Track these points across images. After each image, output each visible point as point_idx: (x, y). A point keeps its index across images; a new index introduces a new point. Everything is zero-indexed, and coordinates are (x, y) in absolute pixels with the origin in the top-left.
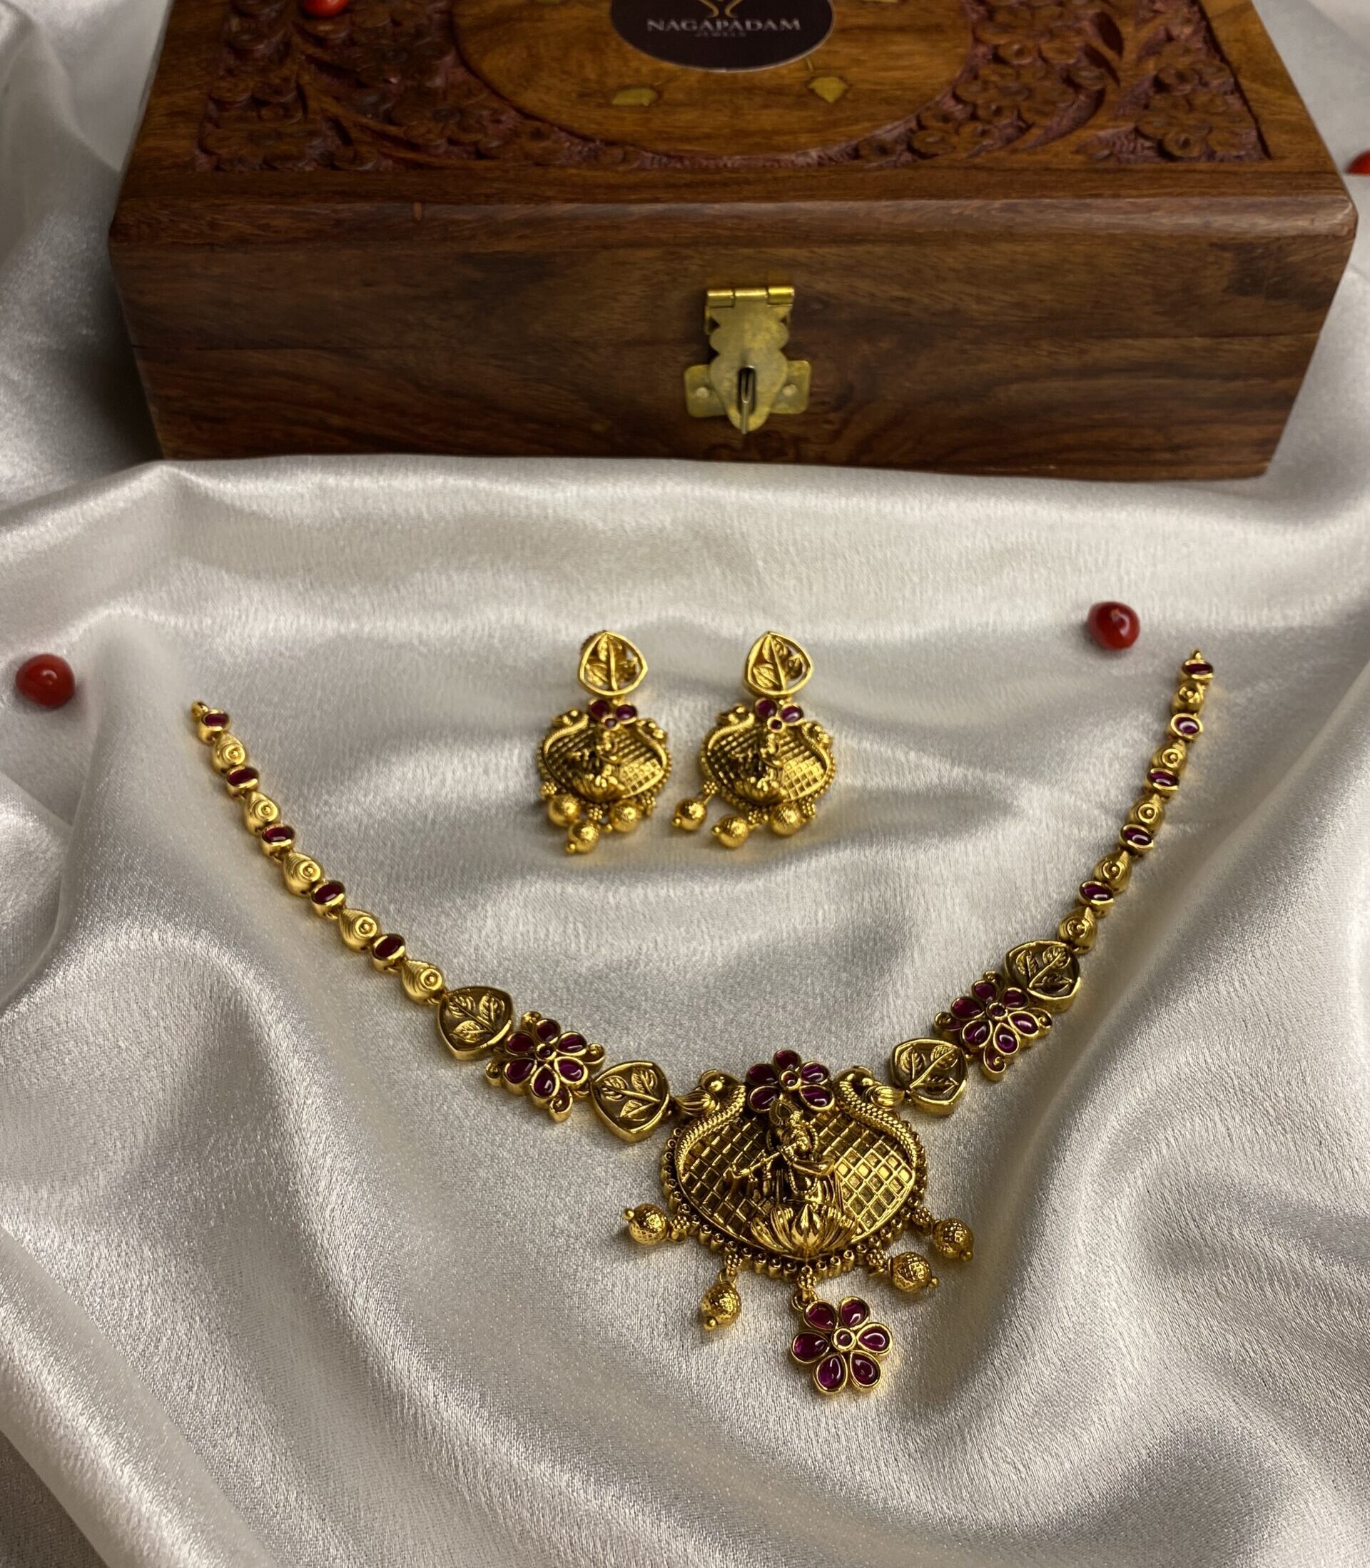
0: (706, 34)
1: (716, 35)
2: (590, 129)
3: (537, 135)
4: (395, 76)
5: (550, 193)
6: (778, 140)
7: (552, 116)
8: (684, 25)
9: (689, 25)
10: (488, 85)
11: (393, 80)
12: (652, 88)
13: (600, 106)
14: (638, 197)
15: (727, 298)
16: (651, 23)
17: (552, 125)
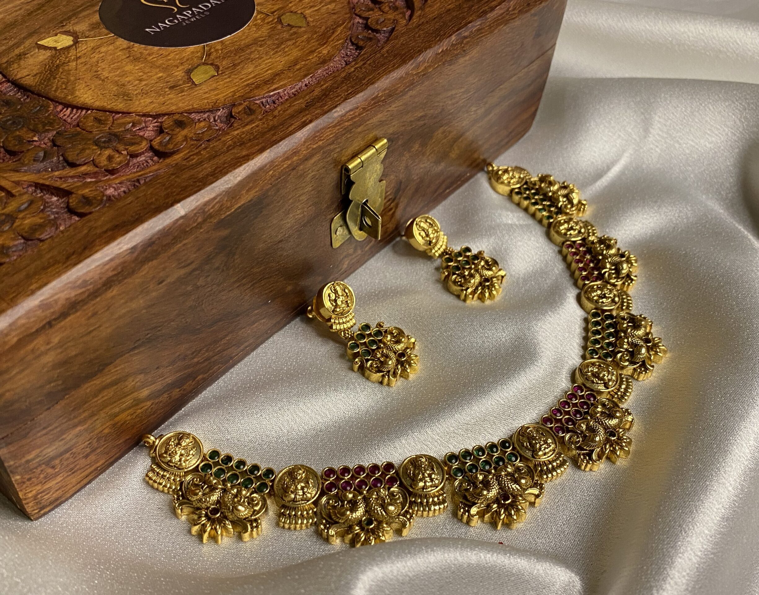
0: (187, 22)
1: (192, 20)
2: (205, 104)
3: (180, 124)
4: (34, 136)
5: (244, 153)
6: (313, 58)
7: (174, 108)
8: (167, 22)
9: (169, 21)
10: (104, 110)
11: (36, 139)
12: (204, 64)
13: (191, 88)
14: (293, 127)
15: (359, 163)
16: (147, 30)
17: (182, 113)
